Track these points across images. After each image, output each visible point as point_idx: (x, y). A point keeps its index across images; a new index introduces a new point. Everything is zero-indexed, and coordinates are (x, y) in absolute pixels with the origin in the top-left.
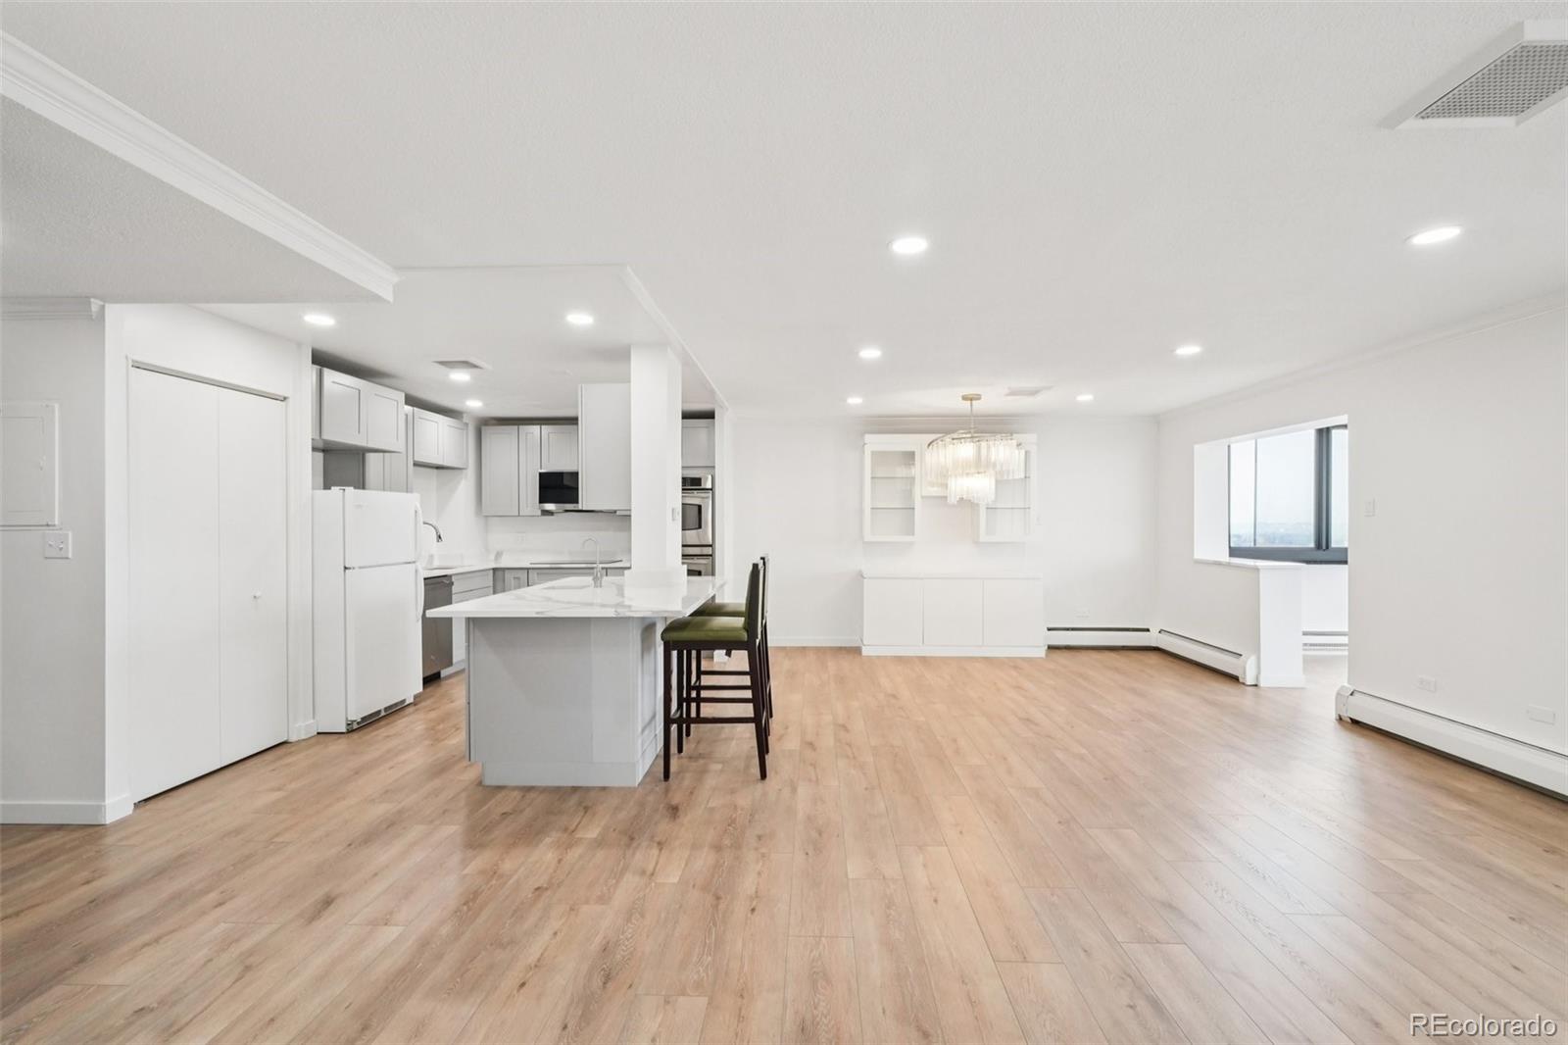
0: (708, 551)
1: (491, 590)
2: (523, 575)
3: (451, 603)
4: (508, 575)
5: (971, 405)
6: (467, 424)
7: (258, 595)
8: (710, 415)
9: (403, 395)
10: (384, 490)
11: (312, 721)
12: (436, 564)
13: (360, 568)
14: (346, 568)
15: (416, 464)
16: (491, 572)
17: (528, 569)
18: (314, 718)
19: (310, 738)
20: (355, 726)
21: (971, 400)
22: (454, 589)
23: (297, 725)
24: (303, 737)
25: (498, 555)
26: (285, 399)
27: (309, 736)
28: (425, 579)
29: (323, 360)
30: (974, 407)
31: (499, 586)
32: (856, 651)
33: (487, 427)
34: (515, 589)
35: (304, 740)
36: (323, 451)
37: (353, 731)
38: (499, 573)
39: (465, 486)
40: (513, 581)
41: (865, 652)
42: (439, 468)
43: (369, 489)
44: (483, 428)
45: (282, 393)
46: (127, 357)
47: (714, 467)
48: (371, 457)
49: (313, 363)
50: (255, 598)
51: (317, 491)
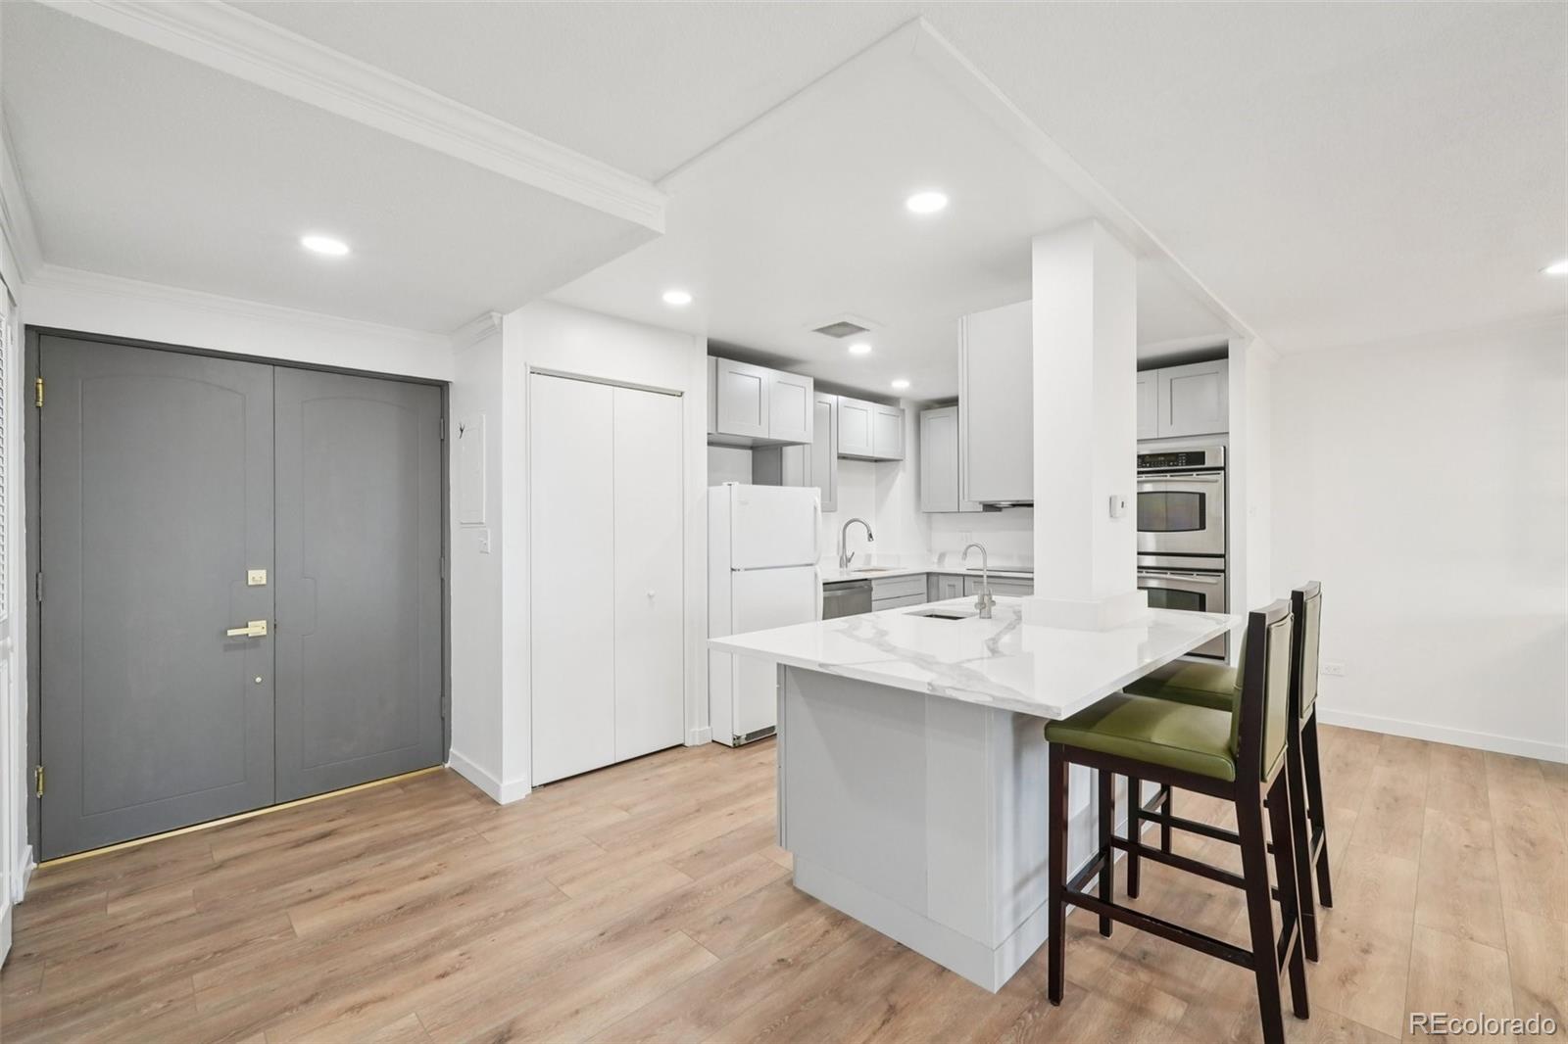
0: (1217, 563)
1: (925, 596)
2: (959, 582)
3: (871, 611)
4: (943, 582)
6: (903, 410)
7: (652, 593)
8: (1220, 354)
9: (812, 380)
10: (804, 486)
11: (707, 727)
12: (874, 564)
13: (746, 570)
14: (733, 570)
15: (842, 457)
16: (925, 576)
17: (964, 576)
18: (709, 725)
19: (703, 745)
20: (743, 742)
22: (875, 595)
23: (693, 730)
24: (697, 743)
25: (942, 557)
26: (682, 393)
27: (702, 743)
28: (824, 584)
29: (718, 350)
31: (933, 592)
33: (925, 412)
34: (950, 598)
35: (698, 746)
36: (752, 448)
37: (740, 746)
38: (933, 579)
39: (902, 480)
40: (947, 587)
42: (877, 461)
43: (786, 485)
44: (922, 413)
45: (679, 388)
46: (526, 365)
47: (1227, 433)
48: (788, 451)
49: (709, 353)
50: (650, 597)
51: (711, 488)
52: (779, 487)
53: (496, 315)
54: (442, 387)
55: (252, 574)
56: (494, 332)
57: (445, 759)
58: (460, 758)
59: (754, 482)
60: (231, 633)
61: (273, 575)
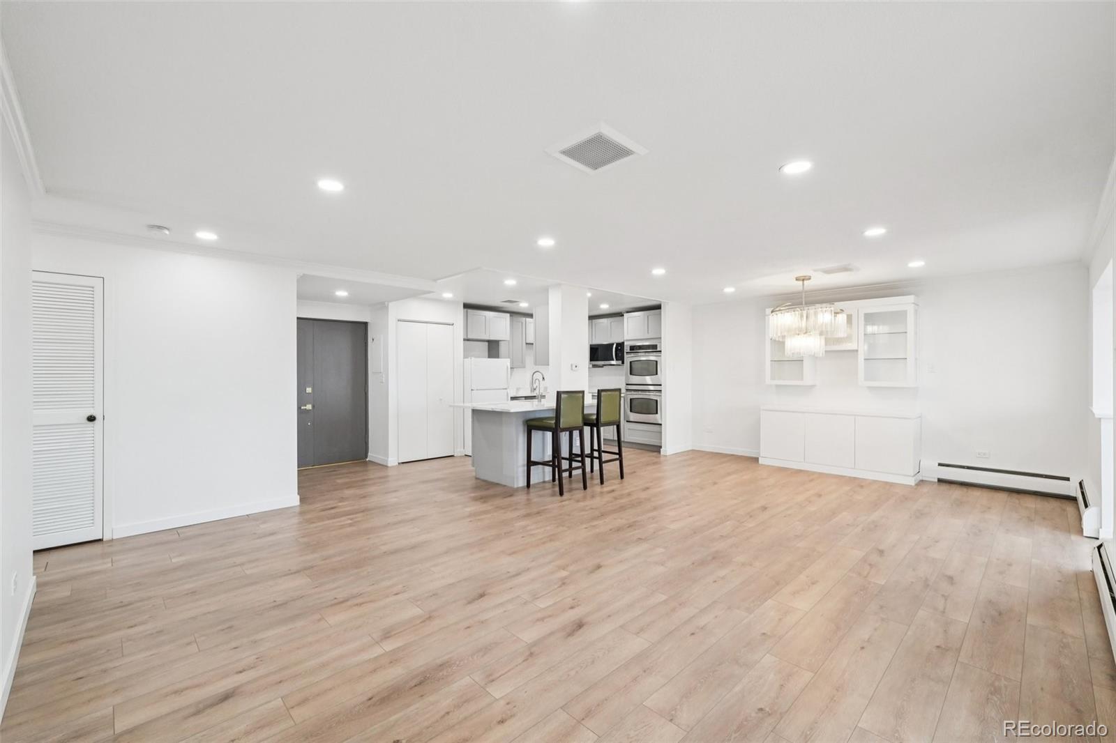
0: (659, 388)
5: (803, 284)
7: (441, 398)
13: (478, 390)
14: (472, 390)
15: (527, 344)
21: (803, 280)
23: (457, 450)
24: (459, 455)
26: (453, 324)
27: (461, 455)
29: (469, 307)
30: (805, 285)
32: (755, 460)
41: (761, 461)
45: (451, 322)
46: (397, 318)
47: (660, 338)
48: (500, 342)
49: (464, 308)
50: (441, 400)
51: (465, 360)
52: (496, 359)
53: (386, 303)
54: (366, 324)
55: (307, 389)
56: (387, 308)
57: (367, 458)
58: (372, 456)
59: (489, 357)
60: (302, 408)
61: (313, 390)
